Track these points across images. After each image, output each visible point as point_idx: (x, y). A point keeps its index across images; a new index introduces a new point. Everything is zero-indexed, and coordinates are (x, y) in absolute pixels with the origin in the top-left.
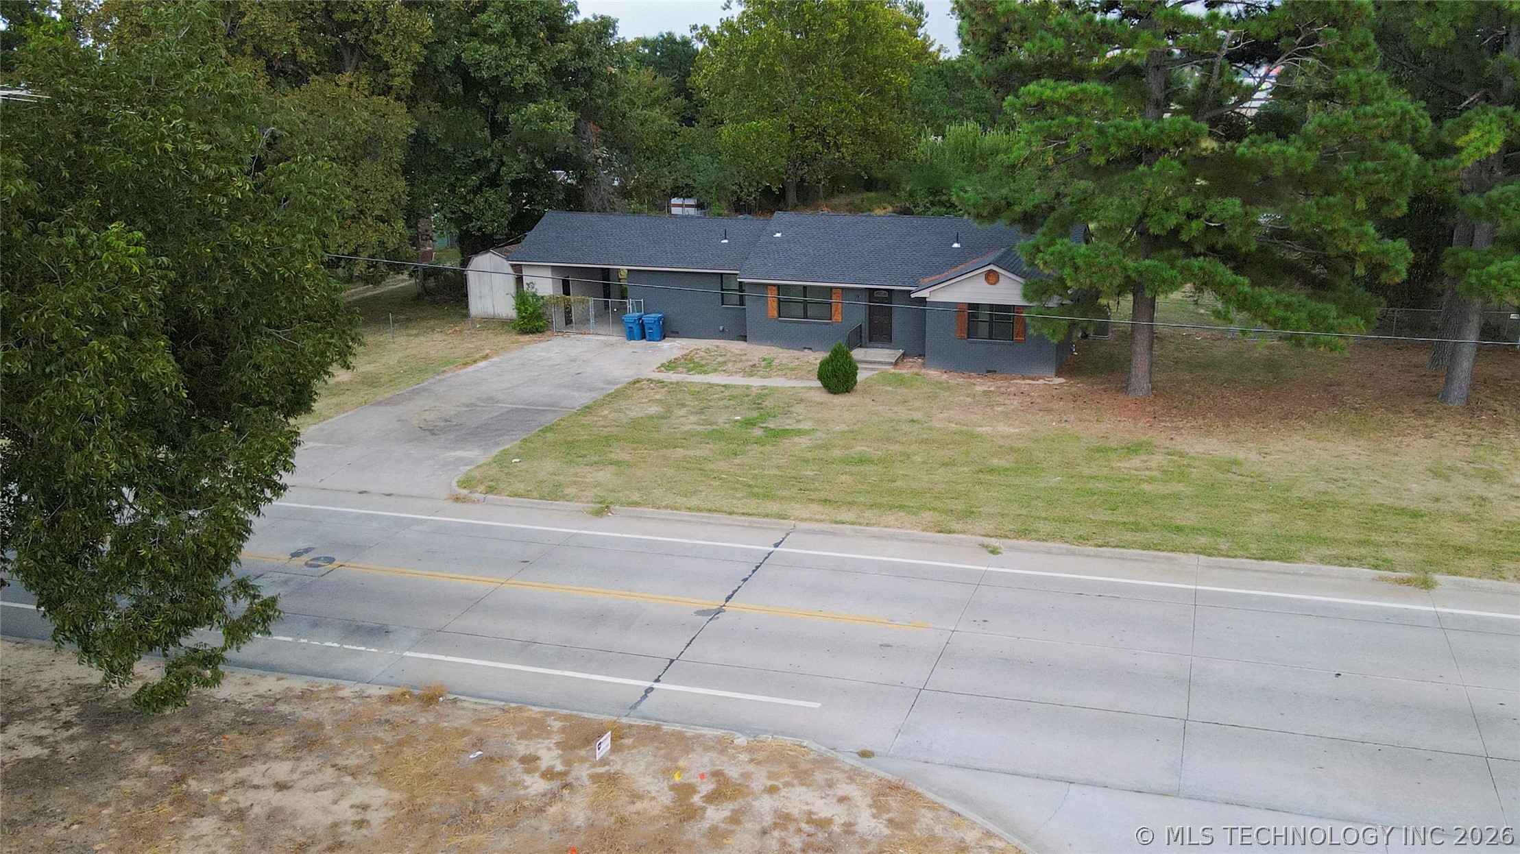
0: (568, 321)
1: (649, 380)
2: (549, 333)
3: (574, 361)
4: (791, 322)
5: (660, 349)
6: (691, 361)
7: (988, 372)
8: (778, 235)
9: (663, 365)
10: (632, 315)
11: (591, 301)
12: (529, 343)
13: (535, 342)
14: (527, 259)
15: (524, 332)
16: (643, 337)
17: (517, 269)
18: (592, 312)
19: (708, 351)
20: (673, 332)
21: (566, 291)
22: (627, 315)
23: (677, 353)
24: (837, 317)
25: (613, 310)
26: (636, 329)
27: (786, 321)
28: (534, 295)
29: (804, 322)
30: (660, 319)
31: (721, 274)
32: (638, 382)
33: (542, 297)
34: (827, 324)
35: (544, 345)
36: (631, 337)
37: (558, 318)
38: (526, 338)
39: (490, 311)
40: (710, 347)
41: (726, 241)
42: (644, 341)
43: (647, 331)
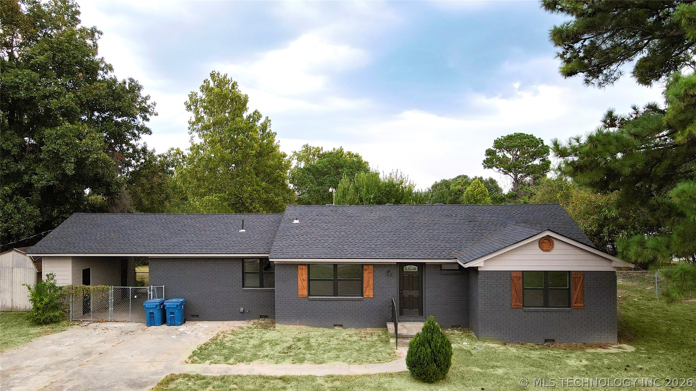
0: (86, 310)
1: (185, 376)
2: (65, 323)
3: (89, 354)
4: (320, 300)
5: (183, 334)
6: (222, 345)
7: (546, 341)
8: (296, 222)
9: (194, 353)
10: (153, 301)
11: (111, 290)
12: (39, 335)
13: (47, 333)
14: (47, 250)
15: (38, 322)
16: (164, 321)
17: (37, 262)
18: (111, 299)
19: (233, 333)
20: (193, 316)
21: (86, 281)
22: (149, 301)
23: (204, 339)
24: (369, 293)
25: (133, 298)
26: (157, 315)
27: (316, 300)
28: (53, 286)
29: (335, 300)
30: (182, 303)
31: (243, 259)
32: (173, 380)
33: (61, 288)
34: (359, 300)
35: (56, 336)
36: (151, 323)
37: (75, 307)
38: (38, 329)
39: (9, 304)
40: (235, 329)
41: (244, 231)
42: (165, 327)
43: (168, 316)
